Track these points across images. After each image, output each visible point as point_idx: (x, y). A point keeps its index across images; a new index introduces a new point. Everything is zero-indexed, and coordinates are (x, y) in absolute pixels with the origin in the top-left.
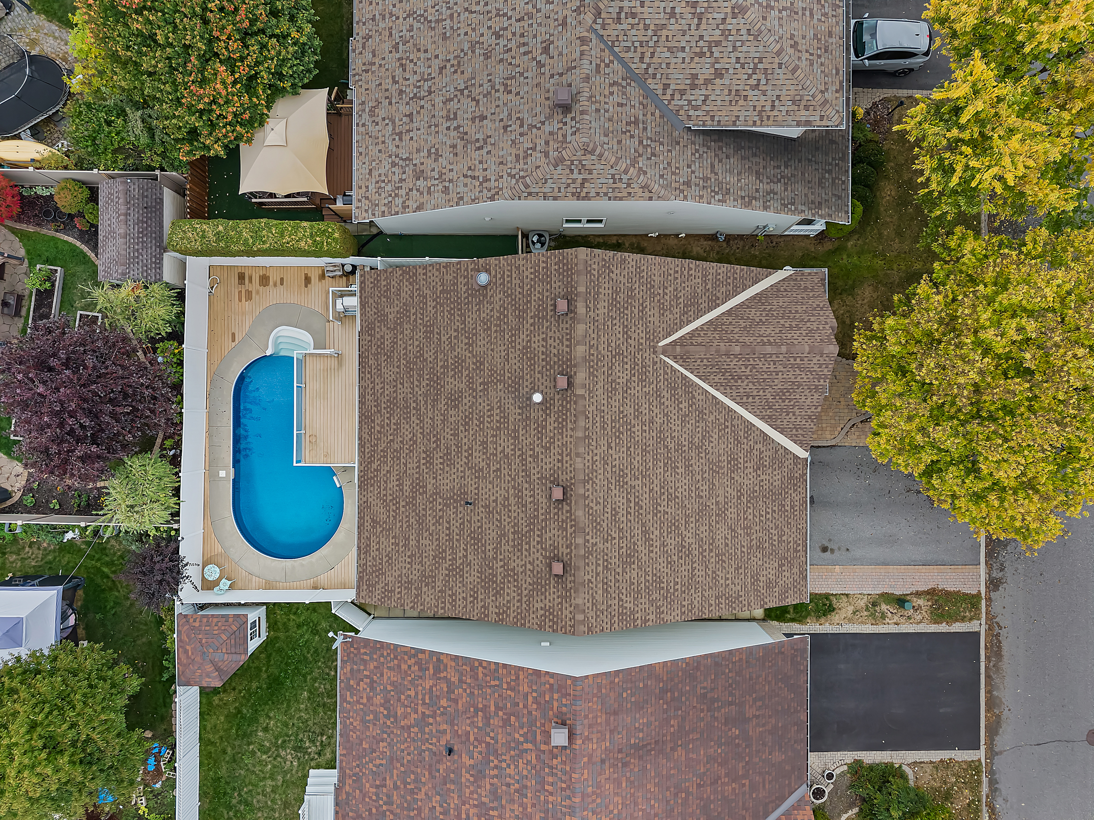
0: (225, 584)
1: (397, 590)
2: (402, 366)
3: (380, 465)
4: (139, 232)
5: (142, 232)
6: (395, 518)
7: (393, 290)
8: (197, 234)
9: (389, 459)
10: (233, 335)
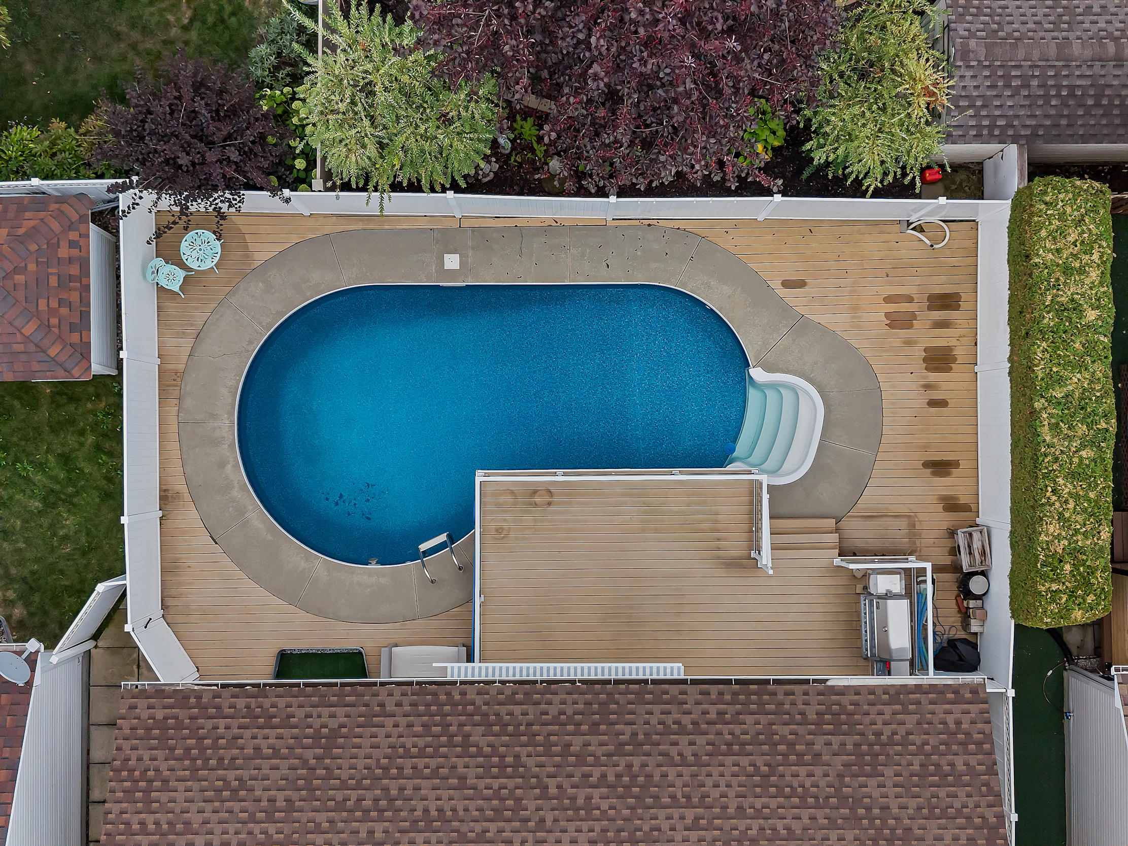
0: (171, 277)
1: (150, 819)
2: (742, 824)
3: (480, 754)
4: (1072, 88)
5: (1072, 95)
6: (341, 806)
7: (942, 792)
8: (1075, 256)
9: (496, 783)
10: (801, 284)
